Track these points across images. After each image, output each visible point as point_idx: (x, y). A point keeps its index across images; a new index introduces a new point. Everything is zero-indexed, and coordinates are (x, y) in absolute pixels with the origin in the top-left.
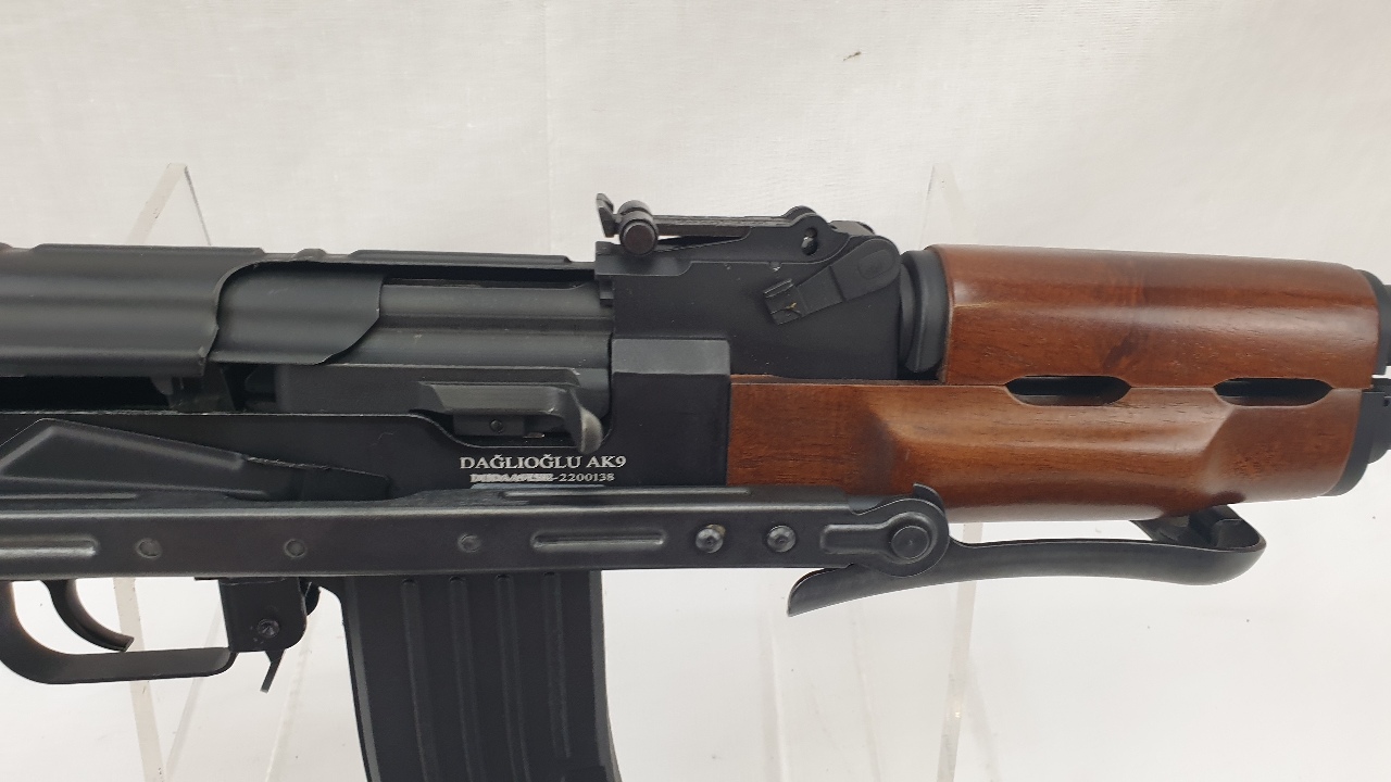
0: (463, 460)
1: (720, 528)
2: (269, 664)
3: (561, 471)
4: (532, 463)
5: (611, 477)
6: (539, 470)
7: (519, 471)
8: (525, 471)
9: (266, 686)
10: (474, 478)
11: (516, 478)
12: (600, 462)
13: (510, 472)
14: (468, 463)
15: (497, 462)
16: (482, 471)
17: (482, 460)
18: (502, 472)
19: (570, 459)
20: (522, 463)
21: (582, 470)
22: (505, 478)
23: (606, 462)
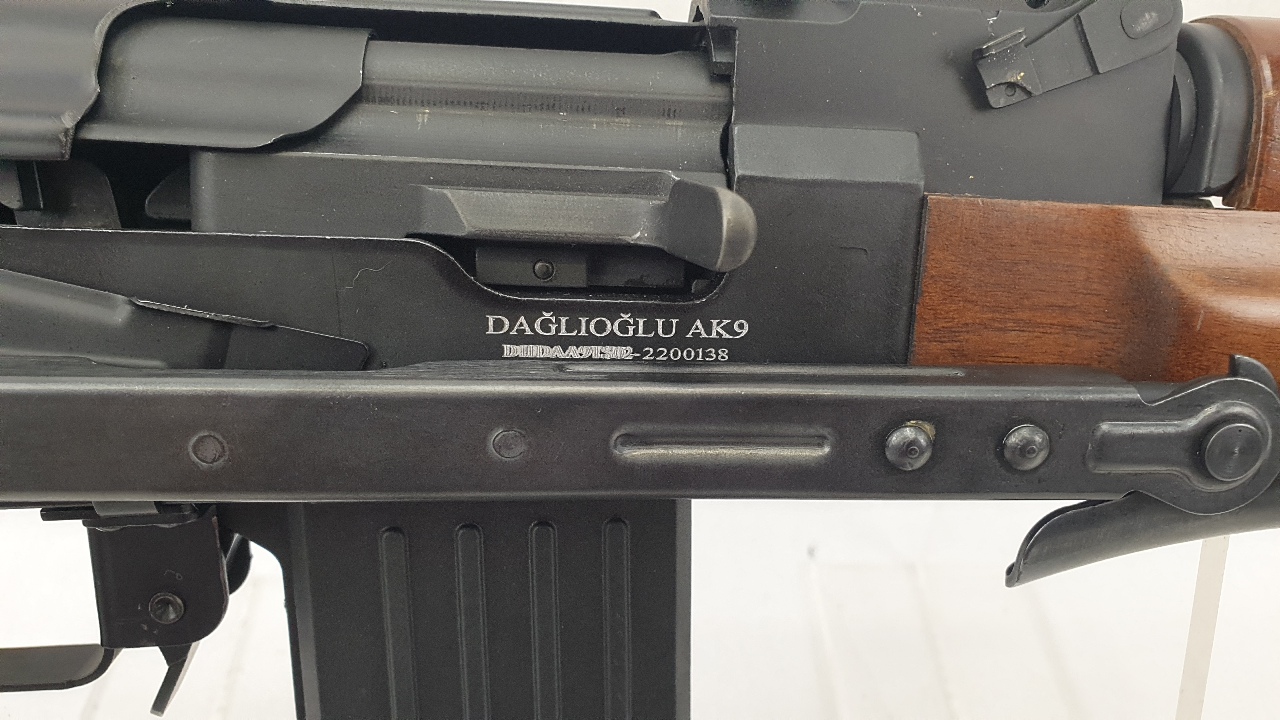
0: (491, 320)
1: (928, 427)
2: (165, 668)
3: (645, 342)
4: (600, 327)
5: (724, 354)
6: (612, 340)
7: (579, 342)
8: (590, 340)
9: (160, 704)
10: (509, 350)
11: (574, 352)
12: (708, 329)
13: (565, 343)
14: (498, 325)
15: (545, 325)
16: (521, 339)
17: (522, 319)
18: (551, 342)
19: (660, 322)
20: (587, 326)
21: (680, 341)
22: (556, 352)
23: (717, 329)
